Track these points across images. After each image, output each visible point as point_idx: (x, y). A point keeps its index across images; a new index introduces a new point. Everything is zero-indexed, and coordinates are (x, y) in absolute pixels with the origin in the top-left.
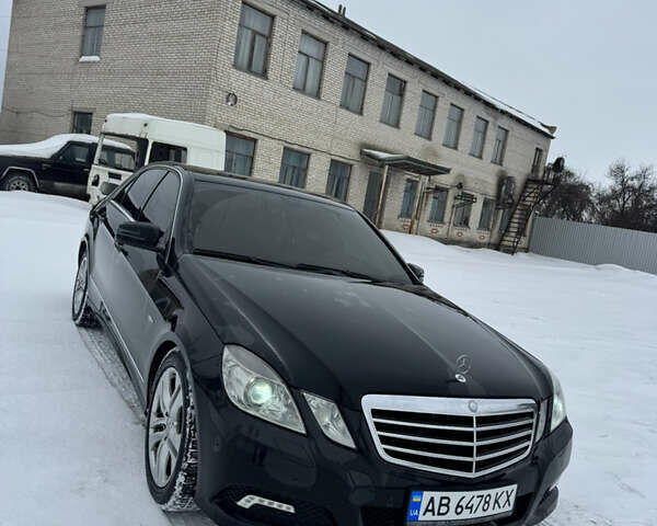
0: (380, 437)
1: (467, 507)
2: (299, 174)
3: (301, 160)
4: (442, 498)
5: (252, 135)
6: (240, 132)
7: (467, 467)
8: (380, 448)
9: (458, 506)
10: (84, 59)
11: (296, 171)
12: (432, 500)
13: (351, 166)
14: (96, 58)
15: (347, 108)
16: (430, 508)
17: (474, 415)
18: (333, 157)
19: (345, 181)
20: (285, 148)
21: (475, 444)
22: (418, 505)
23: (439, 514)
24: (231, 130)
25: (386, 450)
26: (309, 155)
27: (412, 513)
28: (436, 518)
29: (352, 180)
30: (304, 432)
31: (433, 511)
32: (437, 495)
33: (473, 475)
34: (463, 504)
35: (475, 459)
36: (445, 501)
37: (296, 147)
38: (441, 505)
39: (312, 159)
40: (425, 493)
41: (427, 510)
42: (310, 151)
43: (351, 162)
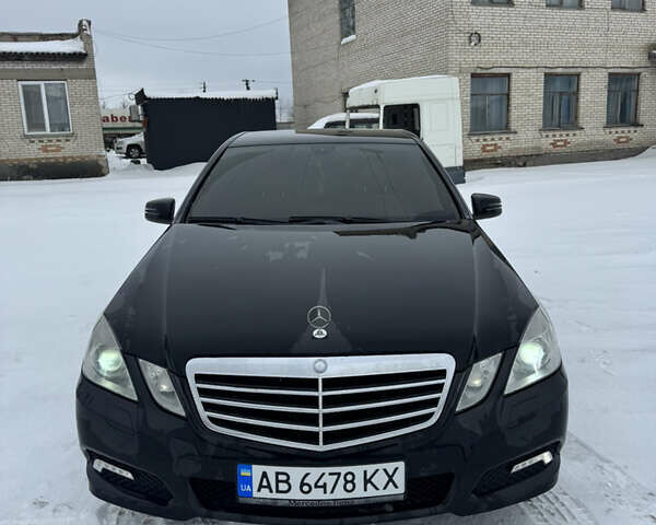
0: (204, 404)
1: (316, 486)
2: (569, 101)
3: (570, 84)
4: (277, 474)
5: (503, 71)
6: (489, 71)
7: (312, 438)
8: (204, 415)
9: (302, 484)
10: (345, 41)
11: (565, 97)
12: (265, 475)
13: (639, 74)
14: (352, 37)
15: (623, 9)
16: (265, 483)
17: (320, 377)
18: (611, 71)
19: (633, 94)
20: (546, 75)
21: (321, 411)
22: (249, 480)
23: (278, 491)
24: (479, 71)
25: (211, 419)
26: (578, 75)
27: (244, 488)
28: (275, 495)
29: (641, 92)
30: (136, 399)
31: (269, 486)
32: (271, 470)
33: (321, 448)
34: (311, 480)
35: (321, 429)
36: (281, 477)
37: (559, 70)
38: (278, 481)
39: (583, 79)
40: (254, 467)
41: (261, 486)
42: (580, 70)
43: (638, 70)
